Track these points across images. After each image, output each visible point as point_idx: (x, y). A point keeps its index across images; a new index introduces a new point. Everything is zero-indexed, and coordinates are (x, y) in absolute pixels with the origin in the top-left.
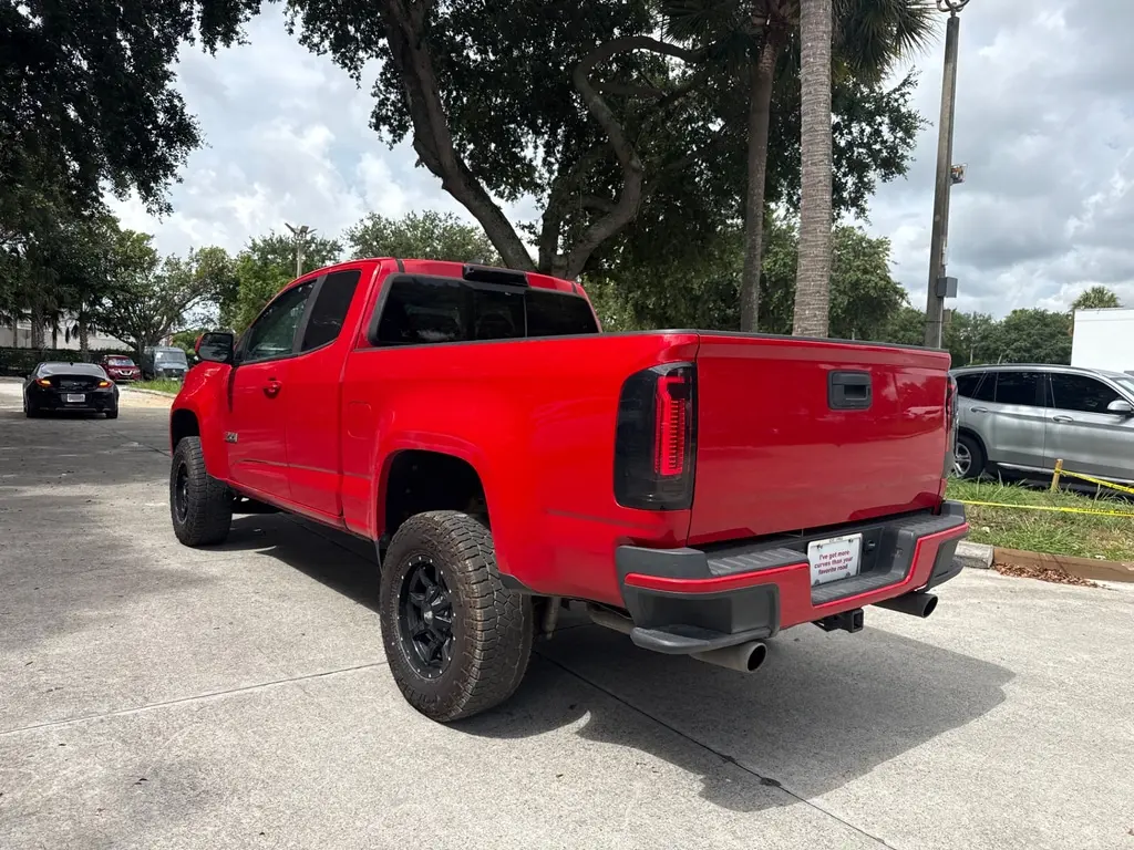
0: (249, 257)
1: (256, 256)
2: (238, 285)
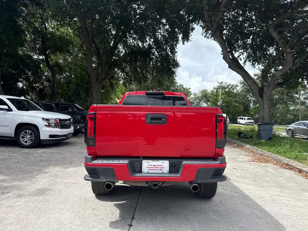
1: (215, 91)
2: (210, 98)
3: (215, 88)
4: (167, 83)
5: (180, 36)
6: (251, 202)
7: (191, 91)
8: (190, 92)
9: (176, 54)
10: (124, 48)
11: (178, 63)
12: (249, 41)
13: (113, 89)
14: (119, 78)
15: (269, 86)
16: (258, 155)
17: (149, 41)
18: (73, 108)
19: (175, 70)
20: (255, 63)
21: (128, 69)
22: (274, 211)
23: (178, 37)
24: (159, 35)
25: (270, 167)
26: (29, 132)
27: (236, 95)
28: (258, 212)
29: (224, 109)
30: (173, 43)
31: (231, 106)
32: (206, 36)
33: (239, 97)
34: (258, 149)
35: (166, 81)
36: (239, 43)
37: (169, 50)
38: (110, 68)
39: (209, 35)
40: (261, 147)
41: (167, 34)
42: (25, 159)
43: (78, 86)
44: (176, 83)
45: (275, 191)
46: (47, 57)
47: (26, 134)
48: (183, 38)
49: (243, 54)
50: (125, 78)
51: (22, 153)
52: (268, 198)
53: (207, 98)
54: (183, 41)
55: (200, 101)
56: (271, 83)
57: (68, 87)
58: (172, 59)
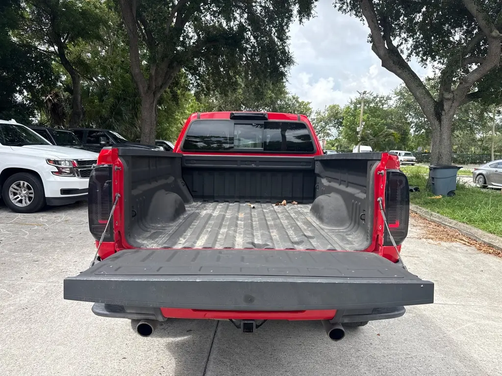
0: (349, 107)
1: (352, 106)
2: (343, 119)
3: (352, 101)
4: (271, 94)
5: (295, 9)
6: (438, 335)
7: (311, 107)
8: (310, 109)
9: (288, 42)
10: (196, 31)
11: (291, 57)
12: (419, 17)
13: (177, 104)
14: (188, 85)
15: (453, 100)
16: (433, 224)
17: (240, 18)
18: (108, 139)
19: (286, 69)
20: (427, 59)
21: (202, 69)
22: (489, 359)
23: (292, 11)
24: (258, 7)
25: (458, 250)
26: (24, 184)
27: (387, 114)
28: (457, 362)
29: (368, 140)
30: (283, 20)
31: (382, 135)
32: (342, 7)
33: (392, 118)
34: (433, 213)
35: (270, 90)
36: (401, 21)
37: (274, 34)
38: (170, 66)
39: (347, 6)
40: (438, 210)
41: (272, 4)
42: (14, 236)
43: (118, 99)
44: (287, 93)
45: (480, 307)
46: (62, 47)
47: (20, 188)
48: (300, 12)
49: (406, 40)
50: (198, 85)
51: (11, 223)
52: (469, 324)
53: (338, 120)
54: (300, 17)
55: (326, 124)
56: (457, 95)
57: (101, 100)
58: (280, 50)
